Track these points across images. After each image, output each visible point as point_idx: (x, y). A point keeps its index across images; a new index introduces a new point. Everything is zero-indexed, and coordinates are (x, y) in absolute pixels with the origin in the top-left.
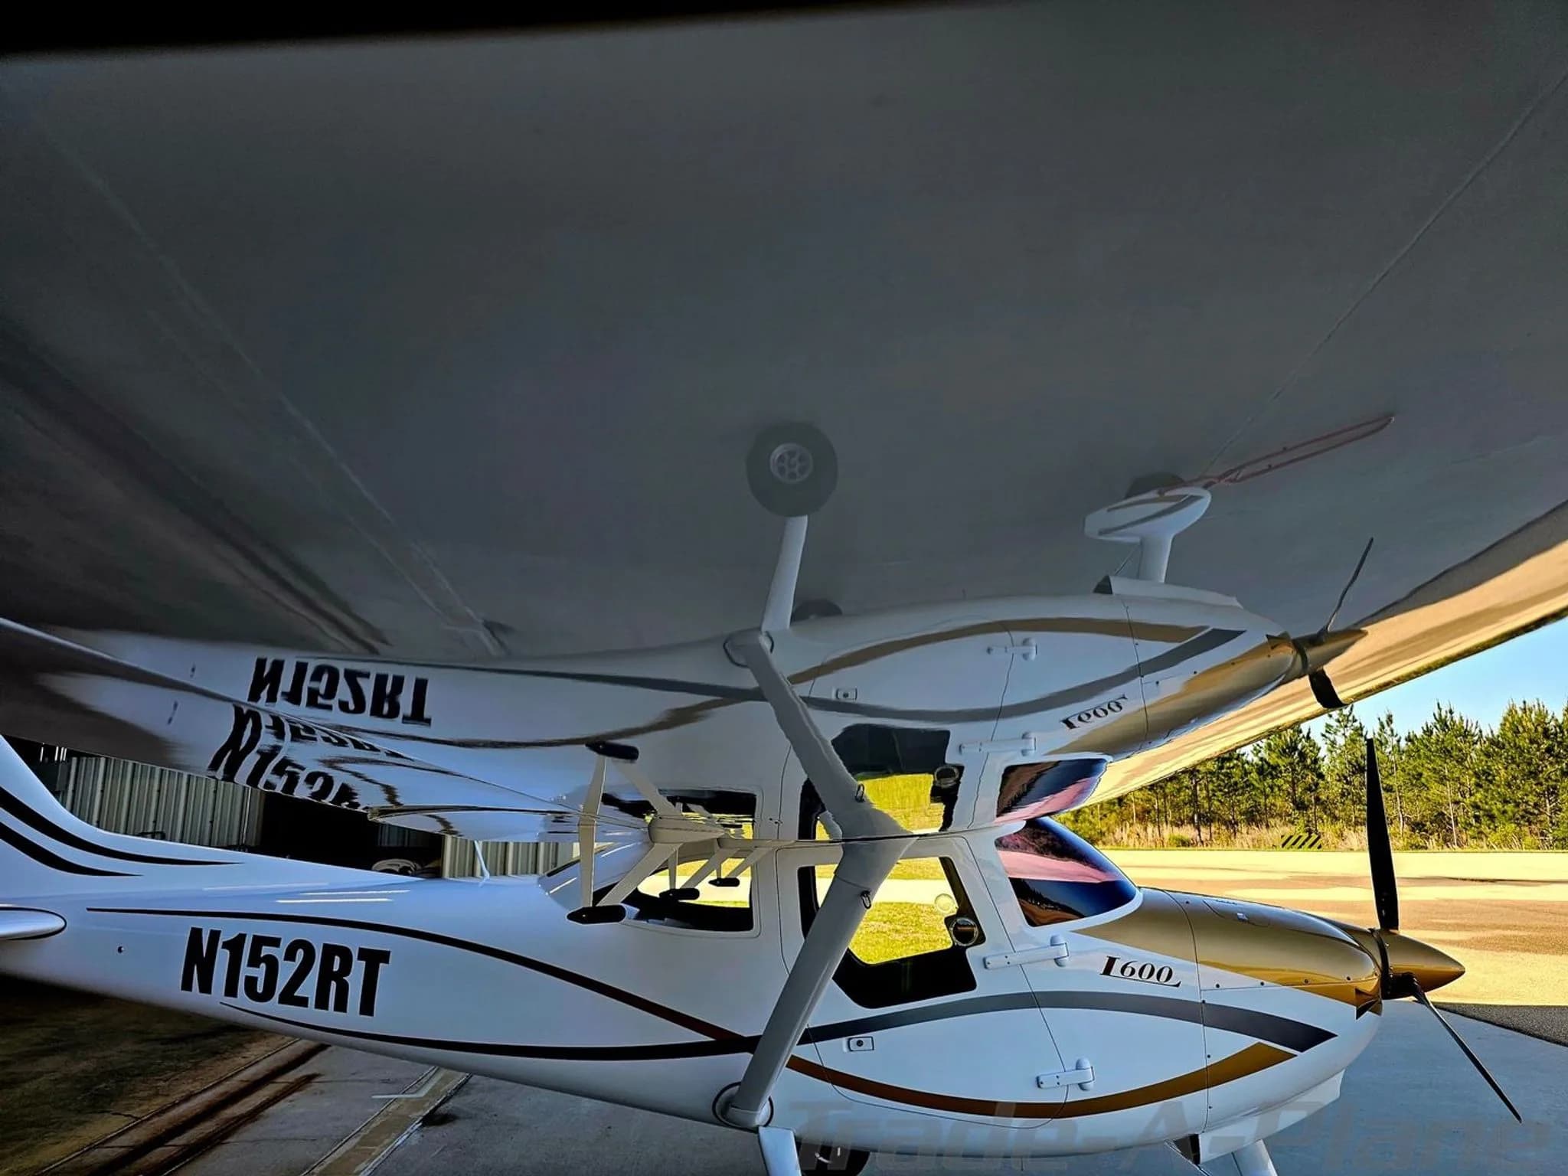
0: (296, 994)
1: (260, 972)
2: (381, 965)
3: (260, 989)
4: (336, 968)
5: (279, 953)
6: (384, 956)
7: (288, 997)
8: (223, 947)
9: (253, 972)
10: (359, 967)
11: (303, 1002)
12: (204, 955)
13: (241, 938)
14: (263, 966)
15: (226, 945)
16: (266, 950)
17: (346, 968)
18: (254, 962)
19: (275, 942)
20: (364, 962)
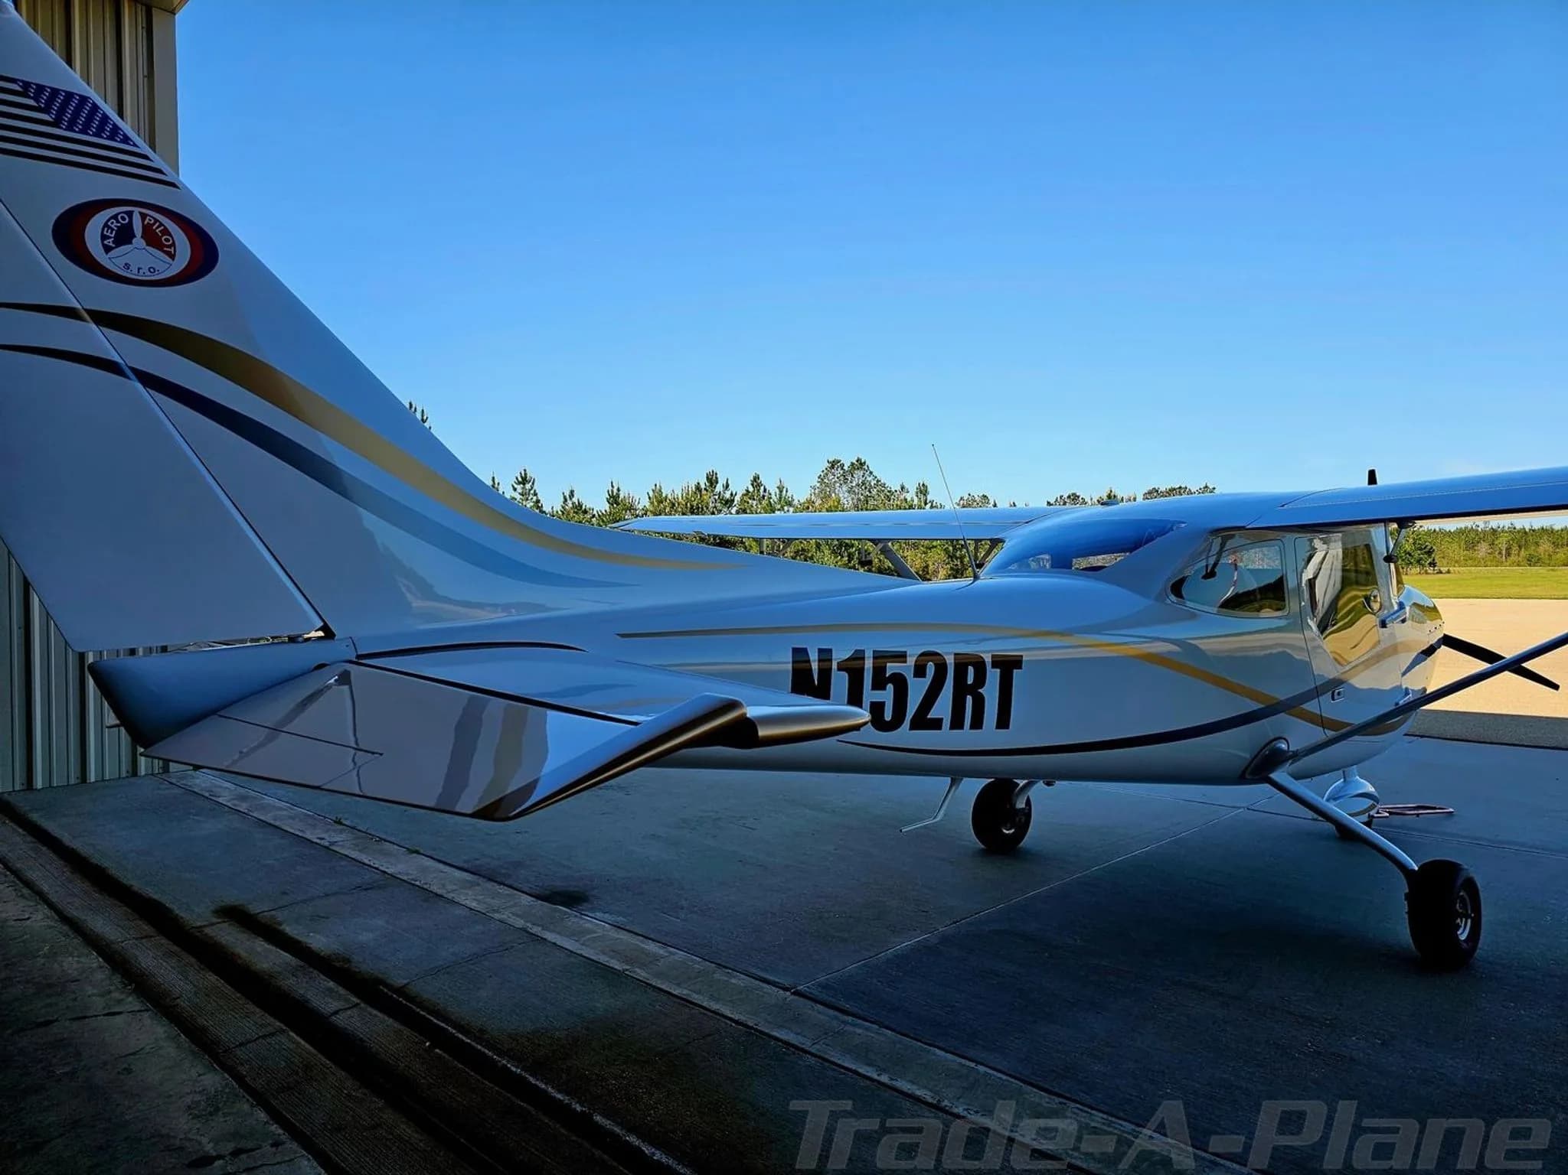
0: (929, 717)
1: (887, 695)
2: (1015, 671)
3: (888, 716)
4: (970, 681)
5: (907, 668)
6: (1015, 663)
7: (922, 722)
8: (840, 669)
9: (878, 696)
10: (993, 676)
11: (937, 724)
12: (816, 682)
13: (859, 656)
14: (890, 687)
15: (841, 667)
16: (892, 668)
17: (980, 679)
18: (879, 684)
19: (901, 657)
20: (998, 670)
